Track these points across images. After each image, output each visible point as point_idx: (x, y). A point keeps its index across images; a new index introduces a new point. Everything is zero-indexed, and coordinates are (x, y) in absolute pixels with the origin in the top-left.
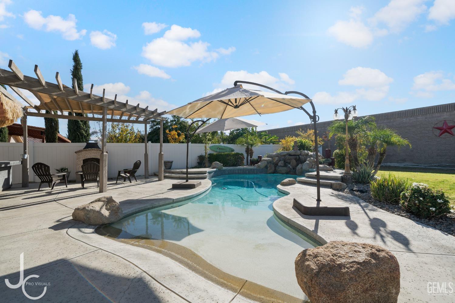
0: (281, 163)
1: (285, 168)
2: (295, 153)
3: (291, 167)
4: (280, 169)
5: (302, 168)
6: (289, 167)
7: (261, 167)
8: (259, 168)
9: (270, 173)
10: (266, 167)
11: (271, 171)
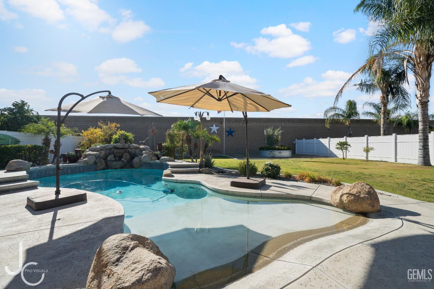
0: (111, 157)
1: (120, 163)
2: (123, 146)
3: (125, 161)
4: (113, 164)
5: (140, 161)
6: (123, 161)
7: (90, 163)
8: (86, 165)
9: (101, 170)
10: (95, 163)
11: (102, 167)
